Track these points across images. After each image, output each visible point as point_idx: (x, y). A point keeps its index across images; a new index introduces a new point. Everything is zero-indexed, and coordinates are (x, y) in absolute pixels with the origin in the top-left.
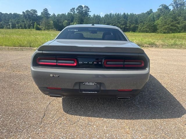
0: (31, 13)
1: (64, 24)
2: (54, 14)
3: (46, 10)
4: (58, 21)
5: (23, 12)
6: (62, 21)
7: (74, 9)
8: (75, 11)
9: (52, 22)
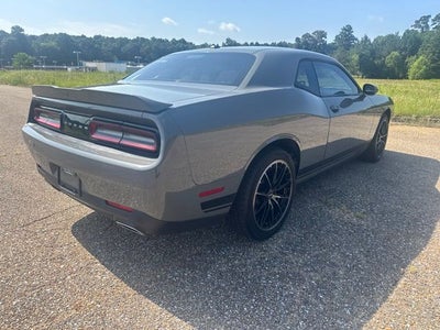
0: (314, 40)
1: (387, 61)
2: (366, 37)
3: (348, 29)
4: (373, 53)
5: (297, 39)
6: (384, 53)
7: (426, 19)
8: (430, 23)
9: (356, 57)
